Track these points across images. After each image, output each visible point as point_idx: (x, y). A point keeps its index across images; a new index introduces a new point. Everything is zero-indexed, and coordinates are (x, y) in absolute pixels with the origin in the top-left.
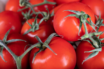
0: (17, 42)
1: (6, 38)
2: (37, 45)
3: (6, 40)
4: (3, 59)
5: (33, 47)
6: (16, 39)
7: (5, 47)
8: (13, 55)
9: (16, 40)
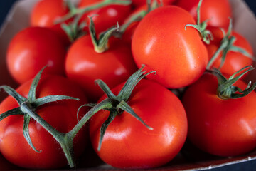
0: (59, 101)
1: (34, 92)
2: (104, 106)
3: (34, 96)
4: (31, 145)
5: (95, 110)
6: (56, 96)
7: (34, 117)
8: (54, 133)
9: (57, 98)
